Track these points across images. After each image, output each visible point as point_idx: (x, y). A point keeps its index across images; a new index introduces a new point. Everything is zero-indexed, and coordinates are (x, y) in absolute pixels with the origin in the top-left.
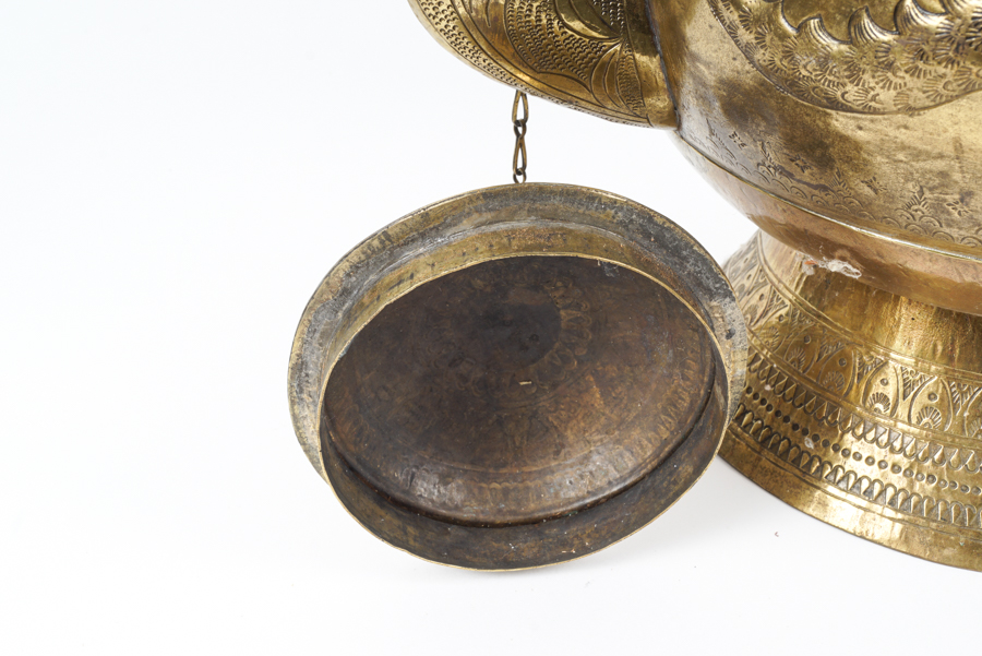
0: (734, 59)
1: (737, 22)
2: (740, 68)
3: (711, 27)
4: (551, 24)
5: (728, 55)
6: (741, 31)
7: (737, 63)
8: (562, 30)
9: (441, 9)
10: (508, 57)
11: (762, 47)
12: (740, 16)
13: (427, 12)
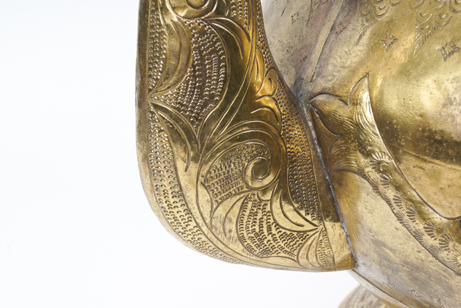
0: (419, 252)
1: (423, 231)
2: (423, 258)
3: (397, 229)
4: (270, 228)
5: (413, 249)
6: (426, 238)
7: (421, 255)
8: (278, 230)
9: (188, 228)
10: (240, 252)
11: (445, 250)
12: (424, 228)
13: (177, 231)
